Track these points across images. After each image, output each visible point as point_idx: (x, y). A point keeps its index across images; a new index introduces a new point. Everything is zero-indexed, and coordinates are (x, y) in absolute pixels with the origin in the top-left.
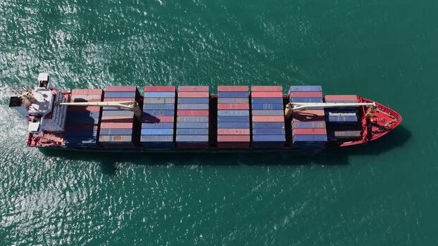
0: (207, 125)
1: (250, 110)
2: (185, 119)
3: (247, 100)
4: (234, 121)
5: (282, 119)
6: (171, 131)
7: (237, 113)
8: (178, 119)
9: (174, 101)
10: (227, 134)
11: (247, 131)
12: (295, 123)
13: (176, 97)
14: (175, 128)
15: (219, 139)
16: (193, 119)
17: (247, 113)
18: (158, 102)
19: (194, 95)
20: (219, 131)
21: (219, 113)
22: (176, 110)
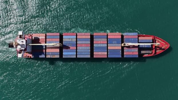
0: (90, 51)
1: (107, 44)
2: (80, 48)
3: (106, 39)
4: (101, 49)
5: (120, 48)
6: (75, 53)
7: (102, 45)
8: (78, 48)
9: (75, 40)
10: (97, 54)
11: (106, 53)
12: (126, 50)
13: (77, 38)
14: (77, 52)
15: (95, 57)
16: (84, 48)
17: (106, 45)
18: (69, 40)
19: (84, 37)
20: (95, 53)
21: (95, 45)
22: (77, 44)
